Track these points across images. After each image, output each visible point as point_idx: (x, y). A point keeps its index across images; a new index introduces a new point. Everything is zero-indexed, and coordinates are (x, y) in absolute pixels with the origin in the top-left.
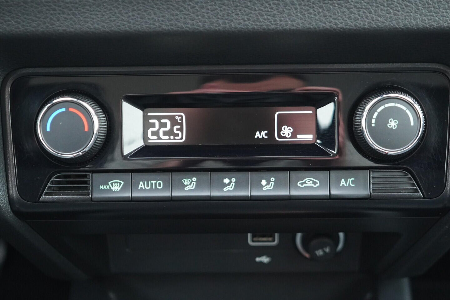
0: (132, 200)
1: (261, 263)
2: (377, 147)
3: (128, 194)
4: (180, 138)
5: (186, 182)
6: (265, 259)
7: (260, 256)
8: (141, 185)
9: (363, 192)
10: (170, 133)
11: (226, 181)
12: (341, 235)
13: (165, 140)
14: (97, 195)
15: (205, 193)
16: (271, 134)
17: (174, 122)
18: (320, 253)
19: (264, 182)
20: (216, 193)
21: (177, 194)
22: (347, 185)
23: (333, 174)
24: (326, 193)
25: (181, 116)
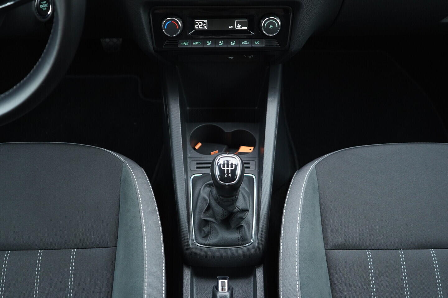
0: (191, 48)
2: (265, 33)
3: (190, 46)
4: (206, 28)
5: (208, 42)
8: (194, 43)
9: (262, 46)
10: (202, 26)
11: (220, 42)
13: (201, 28)
14: (180, 46)
15: (214, 46)
16: (234, 27)
17: (204, 23)
19: (232, 43)
20: (217, 46)
21: (205, 46)
22: (257, 43)
23: (253, 40)
24: (251, 46)
25: (206, 21)
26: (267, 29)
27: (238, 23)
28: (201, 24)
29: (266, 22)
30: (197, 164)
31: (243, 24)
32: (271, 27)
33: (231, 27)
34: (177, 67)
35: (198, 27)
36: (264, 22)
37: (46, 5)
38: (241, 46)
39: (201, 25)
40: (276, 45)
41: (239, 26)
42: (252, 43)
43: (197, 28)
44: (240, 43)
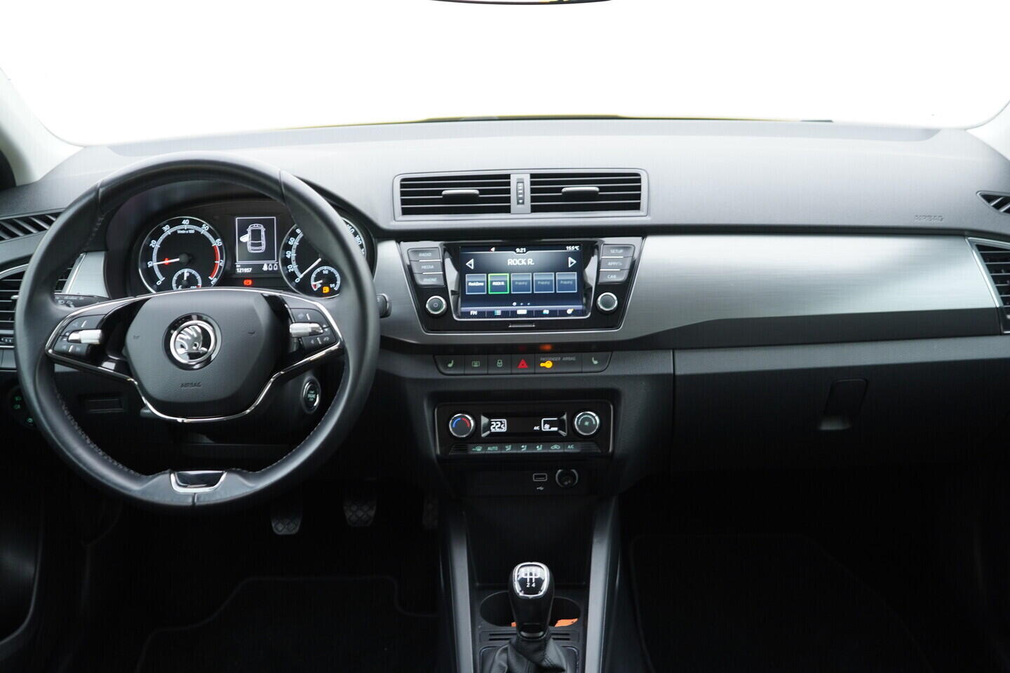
0: (485, 455)
1: (539, 490)
2: (581, 432)
3: (483, 452)
4: (504, 429)
5: (507, 447)
6: (541, 488)
7: (539, 487)
8: (489, 449)
9: (577, 451)
10: (500, 428)
11: (523, 446)
12: (574, 471)
13: (498, 430)
15: (514, 451)
16: (541, 428)
17: (502, 423)
18: (566, 483)
19: (538, 447)
20: (519, 452)
21: (503, 452)
22: (571, 448)
23: (565, 443)
24: (562, 451)
25: (504, 421)
26: (582, 426)
27: (546, 422)
28: (497, 424)
29: (579, 418)
30: (491, 635)
31: (552, 424)
32: (587, 423)
33: (536, 428)
34: (464, 513)
35: (494, 428)
36: (576, 419)
37: (314, 396)
38: (550, 451)
39: (499, 426)
40: (595, 449)
41: (547, 426)
42: (563, 447)
43: (493, 430)
44: (549, 448)
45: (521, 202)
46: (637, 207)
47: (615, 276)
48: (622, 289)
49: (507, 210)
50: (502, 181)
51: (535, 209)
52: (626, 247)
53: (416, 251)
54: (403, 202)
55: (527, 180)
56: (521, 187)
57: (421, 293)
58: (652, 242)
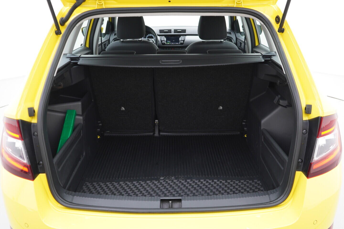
45: (173, 32)
46: (185, 33)
47: (183, 39)
48: (184, 41)
49: (171, 33)
50: (171, 30)
51: (174, 33)
52: (184, 37)
53: (161, 37)
54: (160, 32)
55: (173, 30)
56: (173, 31)
57: (162, 41)
58: (187, 36)
